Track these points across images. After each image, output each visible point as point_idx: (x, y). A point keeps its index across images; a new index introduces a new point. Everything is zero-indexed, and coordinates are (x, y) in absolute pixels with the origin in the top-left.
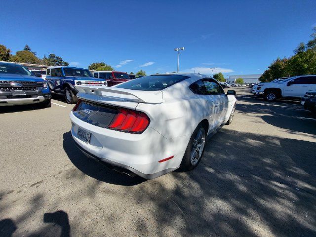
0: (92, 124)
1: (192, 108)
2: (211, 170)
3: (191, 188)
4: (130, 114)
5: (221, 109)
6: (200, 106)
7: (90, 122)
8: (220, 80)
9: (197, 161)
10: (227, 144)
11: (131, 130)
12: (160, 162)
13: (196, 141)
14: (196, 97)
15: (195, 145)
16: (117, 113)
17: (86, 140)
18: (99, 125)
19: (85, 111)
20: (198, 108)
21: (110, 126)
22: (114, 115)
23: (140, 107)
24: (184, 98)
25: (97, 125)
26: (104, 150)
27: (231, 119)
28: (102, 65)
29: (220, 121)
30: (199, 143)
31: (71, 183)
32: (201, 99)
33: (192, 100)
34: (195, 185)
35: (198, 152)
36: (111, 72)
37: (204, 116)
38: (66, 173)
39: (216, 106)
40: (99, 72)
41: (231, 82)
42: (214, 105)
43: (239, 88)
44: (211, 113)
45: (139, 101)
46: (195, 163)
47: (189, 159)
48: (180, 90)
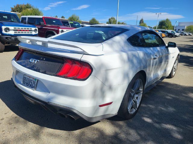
0: (40, 72)
1: (130, 60)
2: (148, 120)
3: (128, 134)
4: (75, 63)
5: (160, 62)
6: (138, 58)
7: (38, 70)
8: (167, 28)
9: (134, 111)
10: (167, 97)
11: (76, 77)
12: (101, 106)
13: (133, 91)
14: (134, 50)
15: (132, 94)
16: (63, 63)
17: (32, 87)
18: (47, 72)
19: (31, 60)
20: (135, 61)
21: (58, 74)
22: (60, 64)
23: (85, 58)
24: (123, 51)
25: (45, 73)
26: (51, 94)
27: (174, 73)
28: (28, 7)
29: (160, 73)
30: (137, 93)
31: (15, 128)
32: (138, 52)
33: (130, 53)
34: (132, 132)
35: (135, 102)
36: (41, 17)
37: (140, 67)
38: (7, 119)
39: (155, 59)
40: (27, 17)
41: (181, 30)
42: (153, 57)
43: (190, 37)
44: (150, 65)
45: (84, 53)
46: (132, 113)
47: (126, 107)
48: (119, 42)
